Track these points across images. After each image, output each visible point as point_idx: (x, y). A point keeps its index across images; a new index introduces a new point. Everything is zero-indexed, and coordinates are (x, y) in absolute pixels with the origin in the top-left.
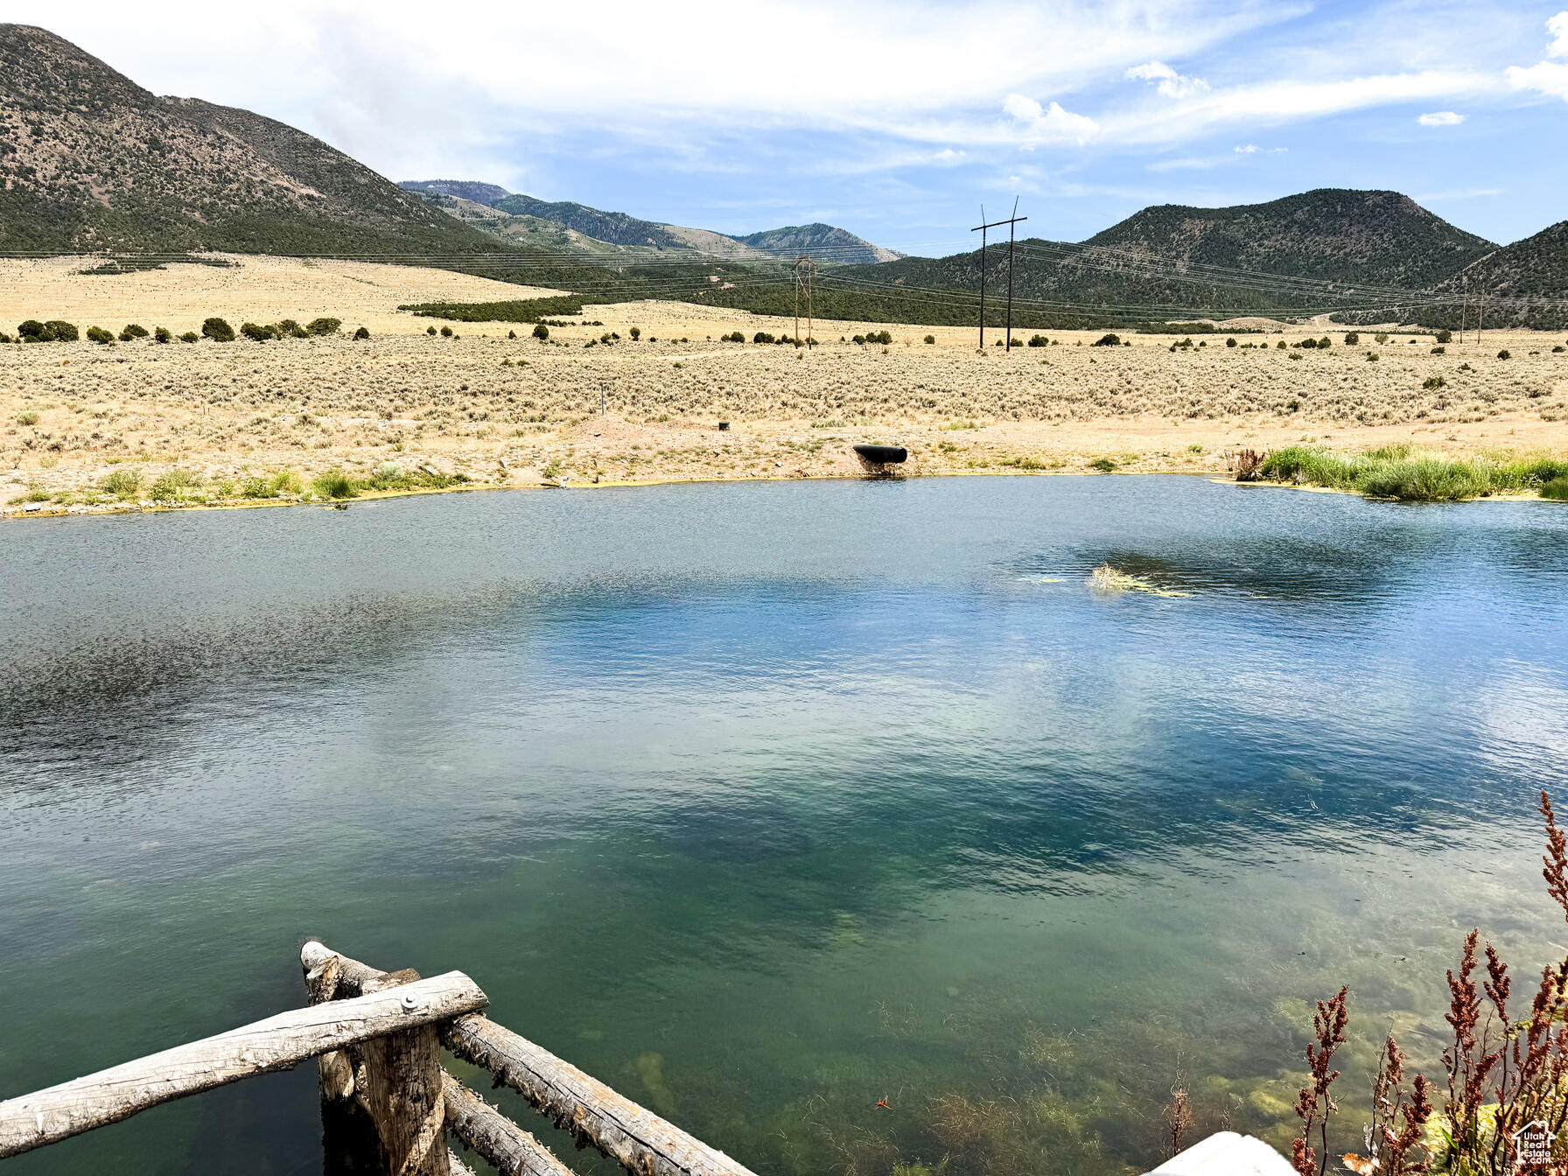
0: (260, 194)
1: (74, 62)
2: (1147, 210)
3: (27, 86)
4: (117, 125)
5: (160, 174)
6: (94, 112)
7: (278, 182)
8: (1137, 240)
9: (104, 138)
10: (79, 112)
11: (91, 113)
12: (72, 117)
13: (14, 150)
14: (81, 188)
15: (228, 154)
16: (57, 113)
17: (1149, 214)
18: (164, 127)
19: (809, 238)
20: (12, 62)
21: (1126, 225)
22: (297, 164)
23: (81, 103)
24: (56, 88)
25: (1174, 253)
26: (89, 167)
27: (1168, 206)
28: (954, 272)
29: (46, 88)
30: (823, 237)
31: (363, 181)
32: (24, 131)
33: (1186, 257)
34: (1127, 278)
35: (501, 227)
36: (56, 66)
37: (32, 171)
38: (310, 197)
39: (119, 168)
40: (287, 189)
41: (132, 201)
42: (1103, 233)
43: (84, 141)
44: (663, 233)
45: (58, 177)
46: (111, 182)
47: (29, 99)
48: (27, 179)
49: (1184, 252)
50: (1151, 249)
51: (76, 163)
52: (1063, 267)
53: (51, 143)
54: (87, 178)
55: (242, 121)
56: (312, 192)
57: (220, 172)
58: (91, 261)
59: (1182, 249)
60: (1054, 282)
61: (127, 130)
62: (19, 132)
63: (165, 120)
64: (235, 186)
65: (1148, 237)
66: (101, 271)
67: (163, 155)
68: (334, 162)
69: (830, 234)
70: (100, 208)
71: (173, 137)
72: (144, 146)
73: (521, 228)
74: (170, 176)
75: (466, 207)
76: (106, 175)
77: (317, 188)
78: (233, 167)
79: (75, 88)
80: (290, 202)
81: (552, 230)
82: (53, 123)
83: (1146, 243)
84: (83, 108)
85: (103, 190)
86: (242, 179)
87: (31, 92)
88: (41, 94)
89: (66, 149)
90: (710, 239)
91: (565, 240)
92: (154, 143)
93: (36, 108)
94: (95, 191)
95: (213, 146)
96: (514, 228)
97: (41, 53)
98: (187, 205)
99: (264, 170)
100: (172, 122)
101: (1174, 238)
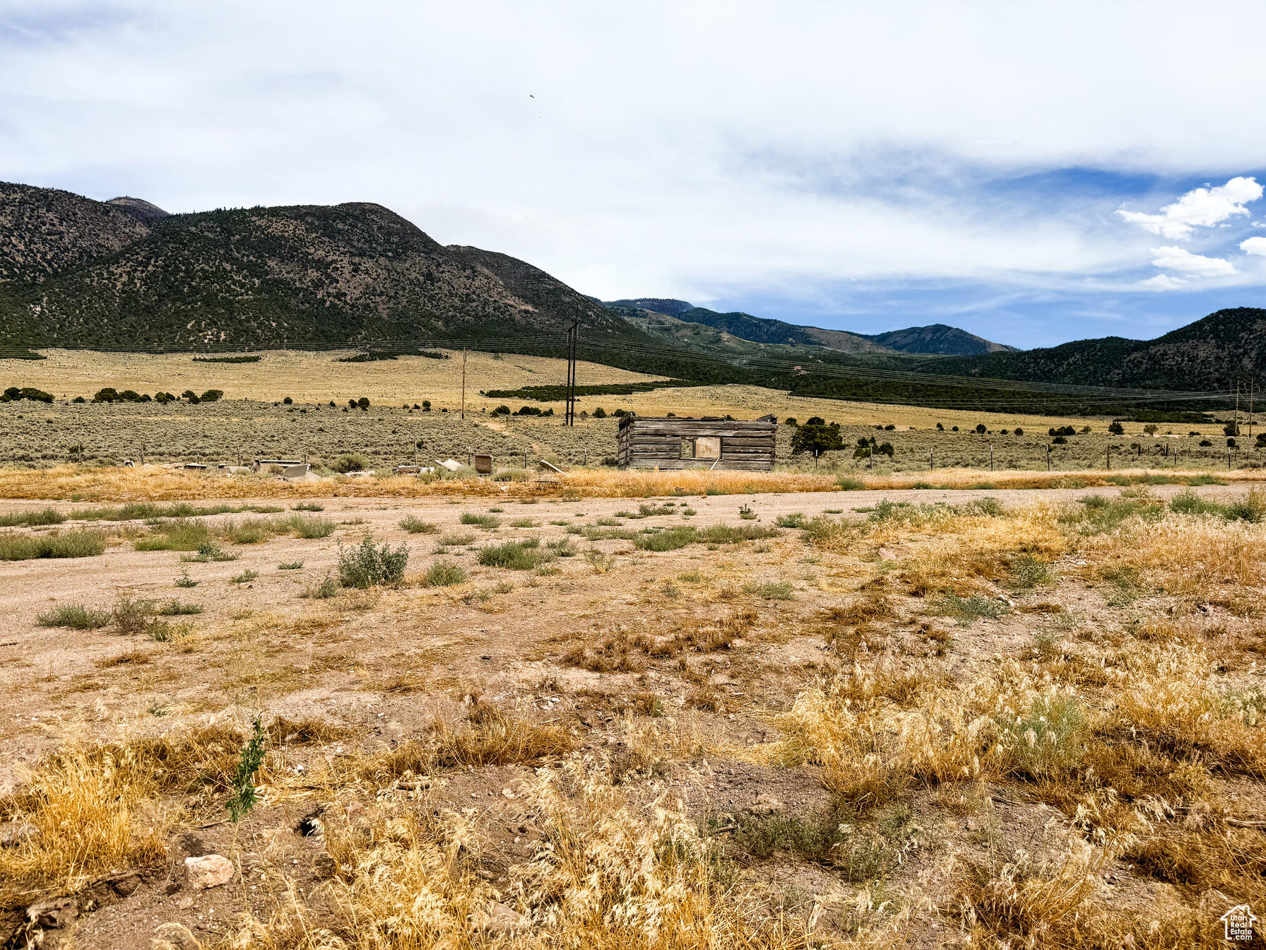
0: (491, 310)
1: (392, 225)
2: (1220, 312)
3: (358, 241)
4: (407, 265)
5: (425, 296)
6: (397, 256)
7: (507, 301)
8: (1205, 338)
9: (398, 273)
10: (387, 256)
11: (393, 257)
12: (382, 260)
13: (337, 282)
14: (372, 305)
15: (477, 283)
16: (372, 257)
17: (1221, 316)
18: (439, 265)
19: (930, 336)
20: (354, 226)
21: (1197, 326)
22: (526, 289)
23: (389, 251)
24: (377, 241)
25: (1241, 350)
26: (381, 292)
27: (1241, 309)
28: (1028, 364)
29: (370, 242)
30: (942, 335)
31: (568, 300)
32: (348, 269)
33: (1253, 354)
34: (1190, 372)
35: (673, 331)
36: (380, 228)
37: (345, 295)
38: (527, 312)
39: (401, 293)
40: (511, 306)
41: (403, 314)
42: (1173, 332)
43: (383, 274)
44: (803, 334)
45: (361, 298)
46: (393, 301)
47: (357, 249)
48: (340, 300)
49: (1252, 349)
50: (1219, 347)
51: (374, 289)
52: (1129, 361)
53: (363, 276)
54: (378, 299)
55: (498, 262)
56: (530, 308)
57: (467, 295)
58: (353, 353)
59: (1250, 347)
60: (1118, 374)
61: (414, 268)
62: (344, 270)
63: (440, 261)
64: (474, 304)
65: (1217, 337)
66: (356, 359)
67: (432, 285)
68: (552, 287)
69: (949, 333)
70: (380, 318)
71: (443, 272)
72: (421, 278)
73: (689, 333)
74: (431, 298)
75: (654, 317)
76: (390, 297)
77: (535, 305)
78: (478, 291)
79: (388, 241)
80: (510, 315)
81: (710, 333)
82: (368, 264)
83: (1213, 341)
84: (390, 254)
85: (385, 307)
86: (482, 299)
87: (360, 245)
88: (367, 246)
89: (370, 280)
90: (841, 338)
91: (719, 340)
92: (429, 276)
93: (360, 255)
94: (380, 307)
95: (468, 277)
96: (684, 332)
97: (373, 220)
98: (436, 317)
99: (499, 293)
100: (445, 262)
101: (1243, 338)
